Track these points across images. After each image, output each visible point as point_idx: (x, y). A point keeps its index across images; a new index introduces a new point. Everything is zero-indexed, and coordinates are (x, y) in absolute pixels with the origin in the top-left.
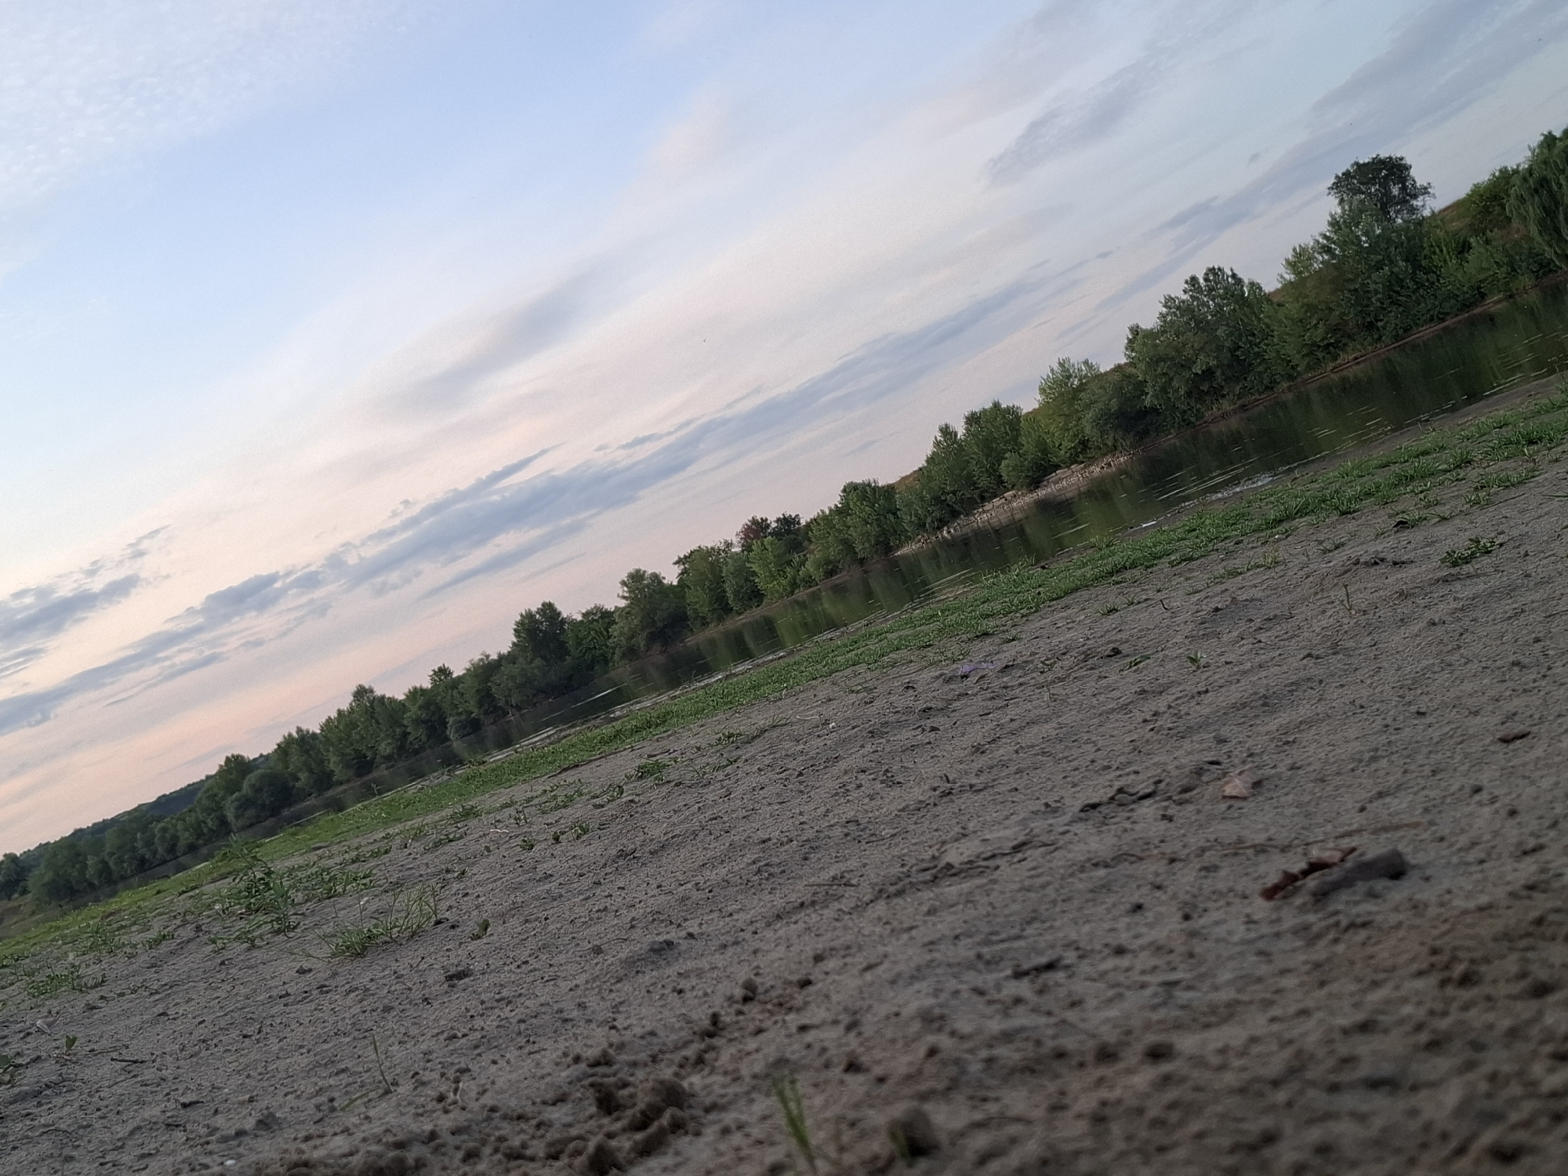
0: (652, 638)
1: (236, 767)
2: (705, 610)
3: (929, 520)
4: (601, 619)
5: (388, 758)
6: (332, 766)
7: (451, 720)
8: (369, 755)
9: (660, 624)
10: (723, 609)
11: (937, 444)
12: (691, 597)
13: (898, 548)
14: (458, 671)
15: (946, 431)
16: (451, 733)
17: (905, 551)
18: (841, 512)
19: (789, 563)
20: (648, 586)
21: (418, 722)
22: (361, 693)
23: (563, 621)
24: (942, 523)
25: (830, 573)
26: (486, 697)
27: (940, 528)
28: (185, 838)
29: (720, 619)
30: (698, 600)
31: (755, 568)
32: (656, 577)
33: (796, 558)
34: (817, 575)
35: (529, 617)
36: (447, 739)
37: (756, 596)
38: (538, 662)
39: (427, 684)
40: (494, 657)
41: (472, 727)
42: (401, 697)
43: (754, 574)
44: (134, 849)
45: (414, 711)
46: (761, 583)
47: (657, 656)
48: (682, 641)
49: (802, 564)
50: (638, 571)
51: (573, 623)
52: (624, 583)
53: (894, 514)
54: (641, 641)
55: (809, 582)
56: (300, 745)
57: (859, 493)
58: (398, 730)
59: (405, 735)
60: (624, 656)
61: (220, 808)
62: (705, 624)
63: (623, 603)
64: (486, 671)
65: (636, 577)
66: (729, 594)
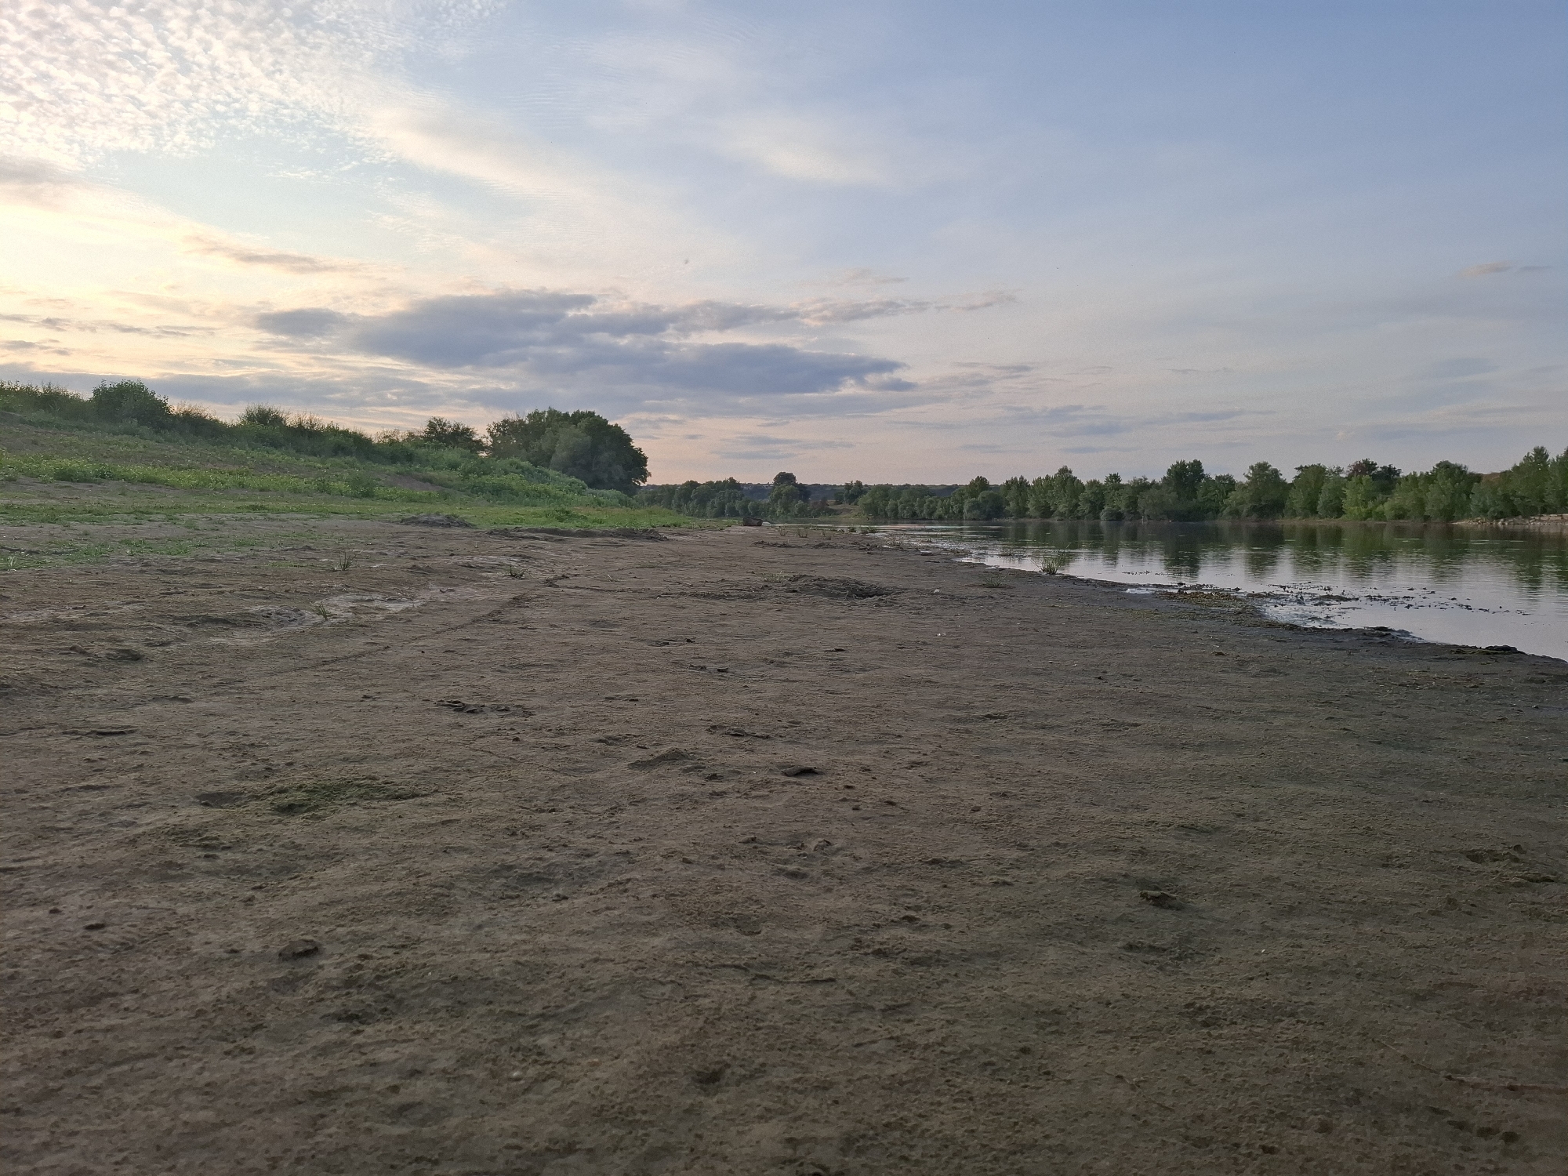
0: (1254, 509)
1: (981, 484)
2: (1298, 506)
3: (1492, 509)
4: (1227, 484)
5: (1062, 514)
6: (1029, 506)
7: (1106, 508)
8: (1052, 508)
9: (1263, 503)
10: (1312, 509)
11: (1527, 458)
12: (1292, 494)
13: (1459, 519)
14: (1125, 480)
15: (1540, 453)
16: (1103, 515)
17: (1463, 523)
18: (1429, 479)
19: (1374, 498)
20: (1267, 475)
21: (1087, 500)
22: (1064, 471)
23: (1203, 476)
24: (1501, 515)
25: (1399, 517)
26: (1133, 503)
27: (1497, 519)
28: (939, 511)
29: (1306, 516)
30: (1297, 500)
31: (1347, 492)
32: (1276, 472)
33: (1380, 497)
34: (1389, 514)
35: (1182, 465)
36: (1098, 518)
37: (1339, 511)
38: (1174, 494)
39: (1102, 481)
40: (1150, 481)
41: (1117, 517)
42: (1085, 483)
43: (1345, 496)
44: (913, 506)
45: (1088, 493)
46: (1346, 504)
47: (1252, 523)
48: (1273, 520)
49: (1383, 503)
50: (1265, 464)
51: (1208, 479)
52: (1252, 468)
53: (1468, 496)
54: (1245, 510)
55: (1381, 516)
56: (1018, 486)
57: (1449, 471)
58: (1074, 501)
59: (1077, 505)
60: (1231, 513)
61: (963, 503)
62: (1294, 514)
63: (1245, 480)
64: (1142, 487)
65: (1262, 468)
66: (1320, 502)
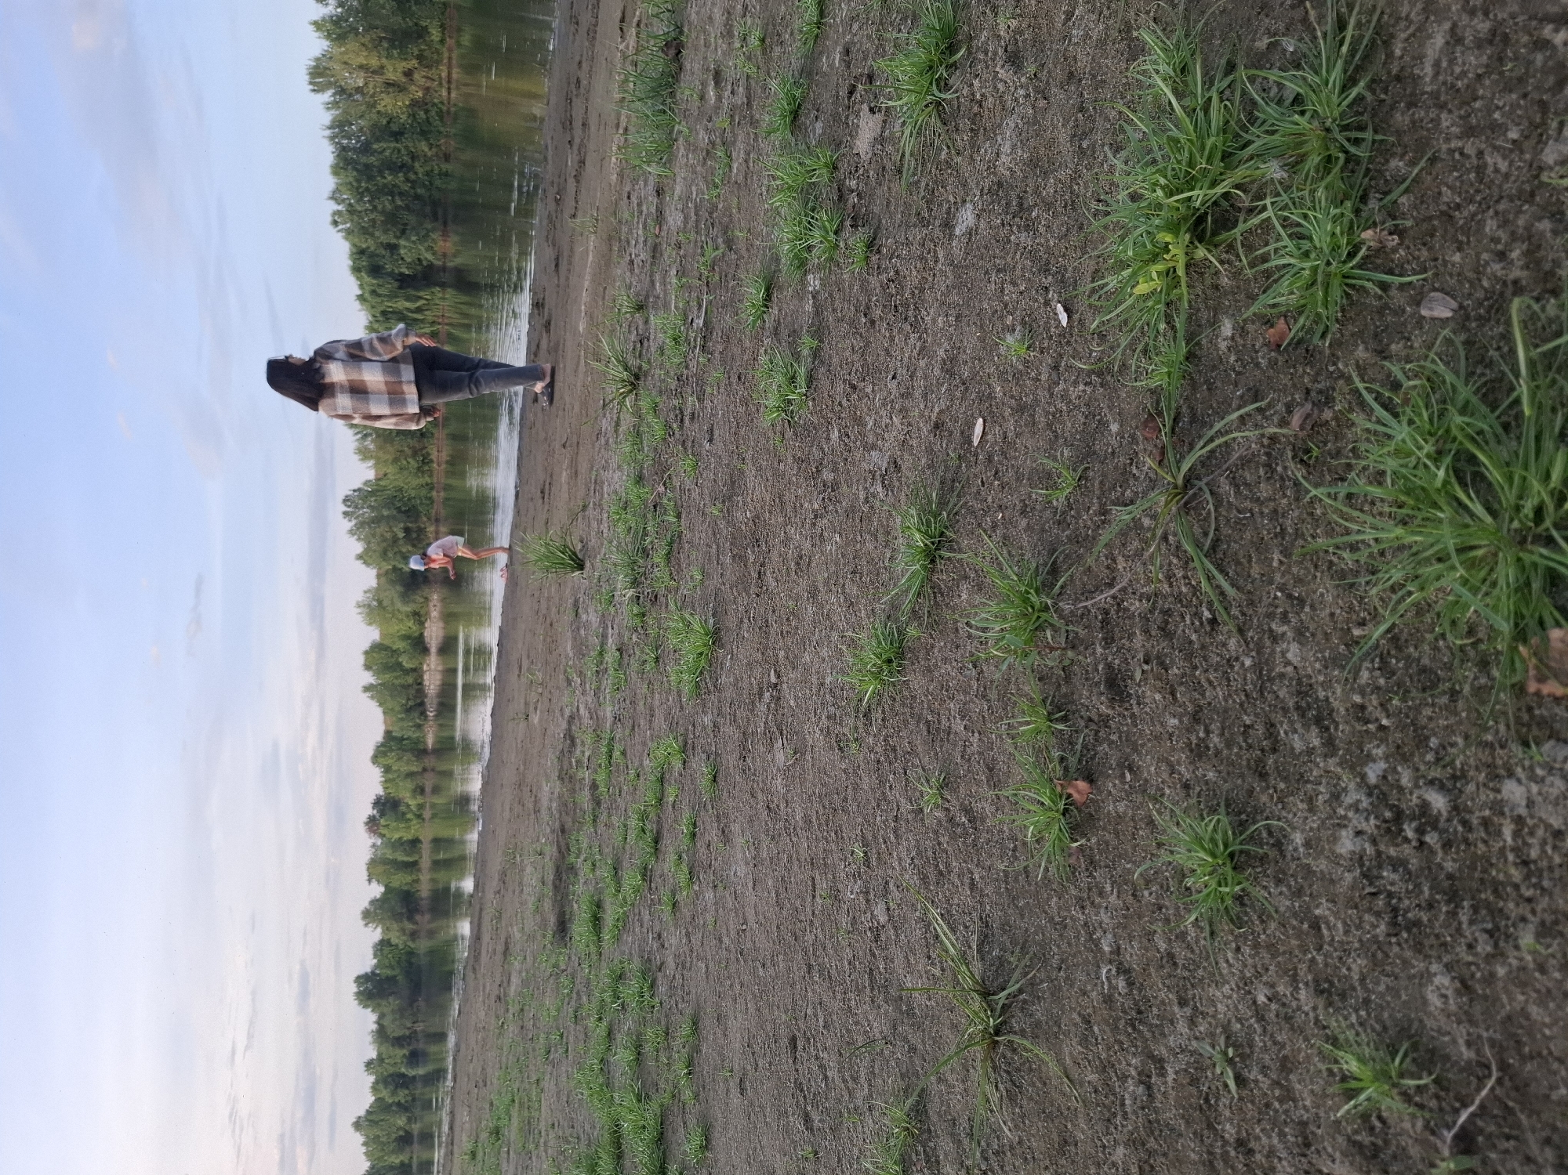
2: (409, 879)
3: (418, 721)
4: (382, 946)
5: (409, 1120)
6: (397, 1161)
7: (403, 1070)
8: (401, 1133)
9: (404, 910)
10: (412, 866)
11: (372, 698)
12: (395, 884)
13: (425, 743)
14: (374, 1055)
15: (367, 689)
16: (411, 1073)
17: (430, 741)
18: (387, 770)
19: (404, 814)
20: (376, 909)
21: (394, 1093)
22: (357, 1125)
23: (373, 973)
24: (423, 713)
25: (422, 791)
26: (398, 1042)
27: (426, 716)
29: (419, 870)
30: (400, 880)
31: (396, 836)
32: (372, 902)
33: (403, 808)
34: (420, 800)
35: (359, 994)
36: (414, 1077)
37: (415, 842)
38: (391, 999)
39: (372, 1078)
40: (375, 1026)
41: (414, 1058)
42: (373, 1099)
43: (400, 838)
45: (385, 1093)
46: (408, 836)
47: (424, 919)
48: (422, 899)
49: (408, 806)
50: (363, 912)
51: (376, 966)
52: (367, 924)
53: (404, 739)
54: (409, 926)
55: (421, 807)
57: (380, 755)
58: (394, 1108)
59: (399, 1104)
60: (413, 940)
62: (417, 881)
63: (379, 930)
64: (381, 1034)
65: (366, 915)
66: (406, 859)
